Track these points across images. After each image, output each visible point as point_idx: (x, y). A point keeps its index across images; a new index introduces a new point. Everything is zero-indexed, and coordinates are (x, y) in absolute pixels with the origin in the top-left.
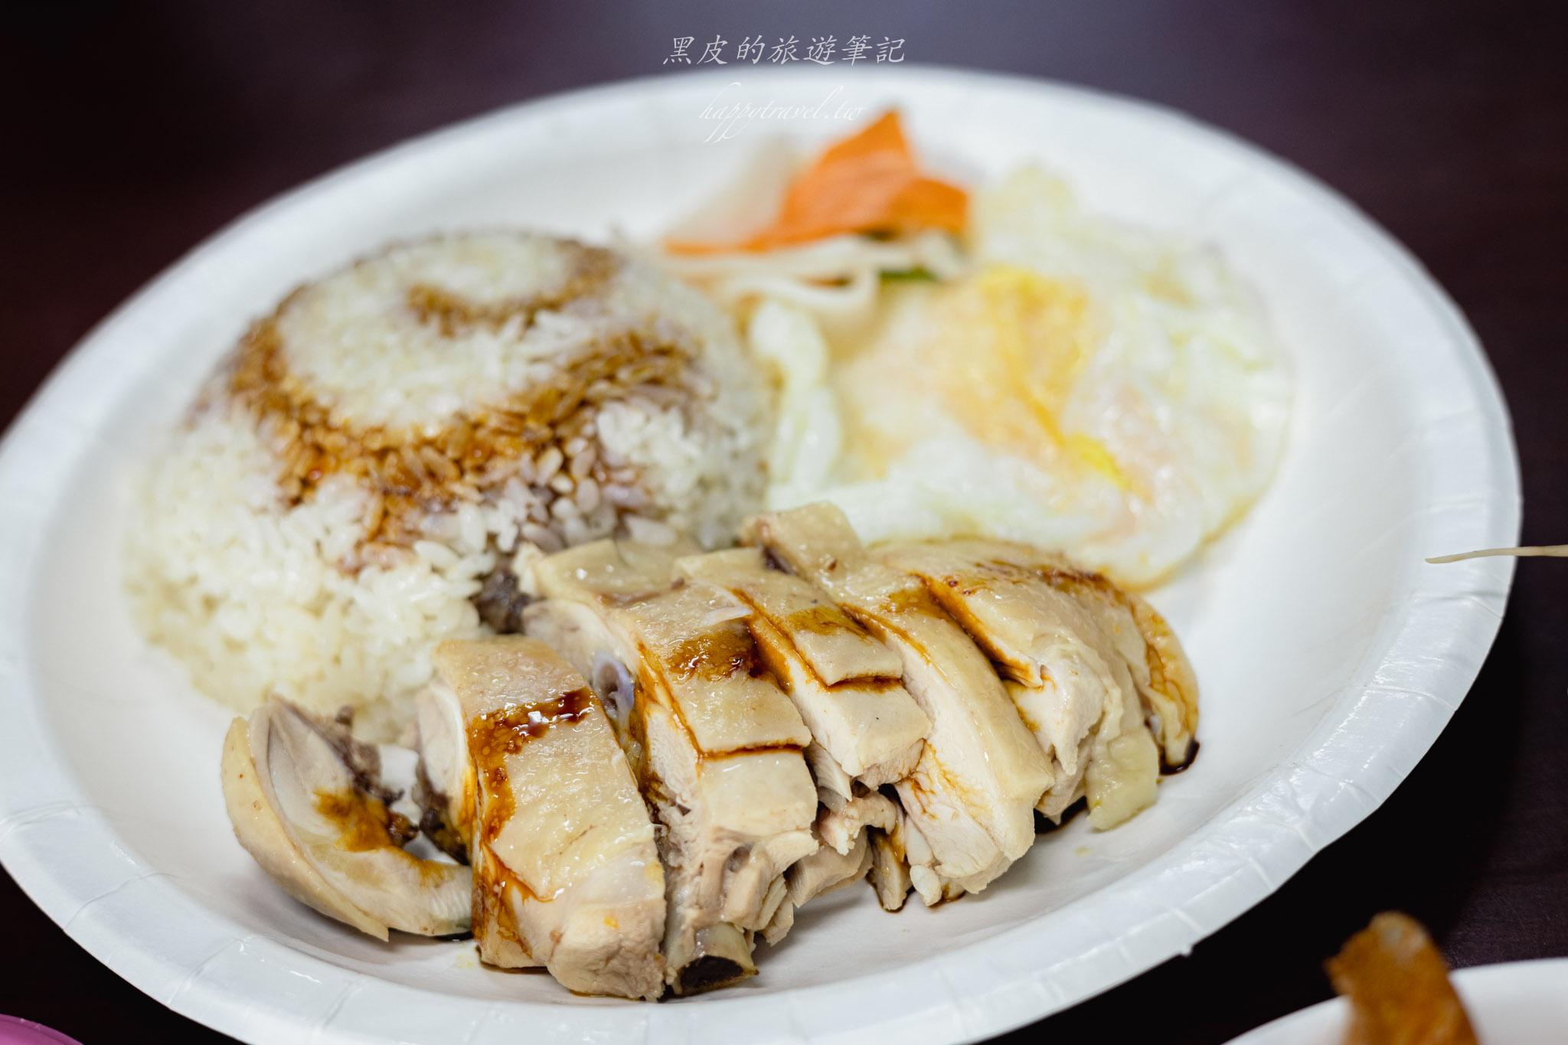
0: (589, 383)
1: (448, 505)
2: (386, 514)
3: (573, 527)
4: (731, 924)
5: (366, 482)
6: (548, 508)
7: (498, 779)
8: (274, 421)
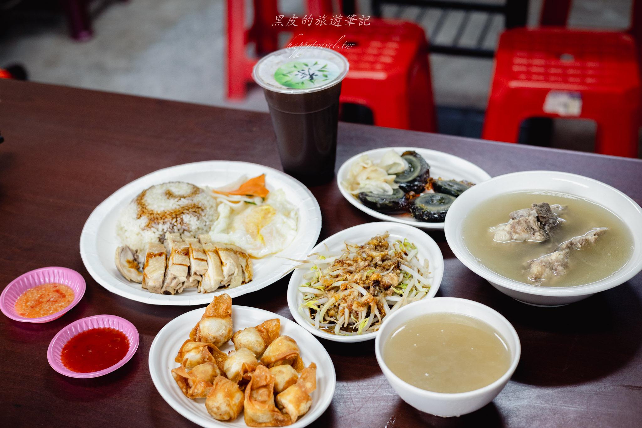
0: (184, 210)
1: (158, 223)
2: (149, 223)
3: (176, 230)
4: (172, 287)
5: (148, 217)
6: (173, 227)
7: (147, 261)
8: (139, 206)
